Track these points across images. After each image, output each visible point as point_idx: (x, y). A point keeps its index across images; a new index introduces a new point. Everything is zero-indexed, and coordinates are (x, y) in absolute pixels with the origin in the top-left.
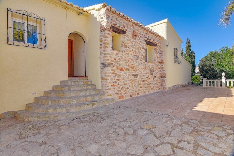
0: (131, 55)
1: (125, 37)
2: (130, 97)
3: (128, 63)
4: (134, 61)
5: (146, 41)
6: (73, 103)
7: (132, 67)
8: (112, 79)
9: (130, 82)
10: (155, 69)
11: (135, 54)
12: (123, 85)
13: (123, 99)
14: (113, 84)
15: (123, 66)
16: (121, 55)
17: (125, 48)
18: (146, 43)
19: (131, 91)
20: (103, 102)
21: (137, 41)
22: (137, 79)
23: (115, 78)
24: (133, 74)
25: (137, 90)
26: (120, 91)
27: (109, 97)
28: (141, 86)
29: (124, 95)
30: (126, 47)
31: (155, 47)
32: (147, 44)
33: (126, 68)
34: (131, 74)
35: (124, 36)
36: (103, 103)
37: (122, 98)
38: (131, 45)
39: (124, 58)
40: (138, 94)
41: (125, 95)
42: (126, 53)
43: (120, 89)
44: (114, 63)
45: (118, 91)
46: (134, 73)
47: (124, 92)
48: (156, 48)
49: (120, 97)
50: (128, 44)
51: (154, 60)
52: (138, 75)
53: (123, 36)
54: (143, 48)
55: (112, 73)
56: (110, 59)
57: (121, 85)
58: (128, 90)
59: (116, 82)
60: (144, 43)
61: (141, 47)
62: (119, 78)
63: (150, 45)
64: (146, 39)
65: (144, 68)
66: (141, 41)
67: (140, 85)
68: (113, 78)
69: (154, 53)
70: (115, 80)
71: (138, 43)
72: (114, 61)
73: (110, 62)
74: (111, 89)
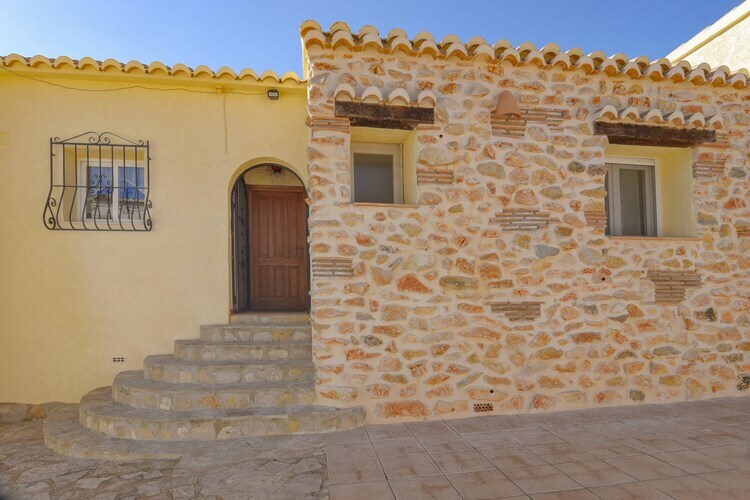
0: (480, 215)
1: (435, 134)
2: (471, 413)
3: (462, 253)
4: (508, 238)
5: (600, 127)
6: (162, 407)
7: (489, 272)
8: (346, 328)
9: (472, 342)
10: (705, 274)
11: (513, 205)
12: (419, 353)
13: (421, 419)
14: (350, 347)
15: (419, 269)
16: (413, 221)
17: (435, 186)
18: (605, 137)
19: (480, 383)
20: (274, 420)
21: (528, 139)
22: (531, 328)
23: (370, 324)
24: (495, 300)
25: (533, 379)
26: (402, 379)
27: (330, 403)
28: (563, 362)
29: (430, 403)
30: (448, 177)
31: (702, 150)
32: (612, 140)
33: (443, 273)
34: (480, 303)
35: (429, 133)
36: (273, 424)
37: (405, 412)
38: (479, 167)
39: (429, 229)
40: (537, 402)
41: (436, 399)
42: (445, 205)
43: (405, 372)
44: (356, 260)
45: (387, 377)
46: (506, 296)
47: (425, 388)
48: (715, 152)
49: (394, 409)
50: (462, 164)
51: (694, 219)
52: (543, 308)
53: (421, 133)
54: (577, 168)
55: (350, 302)
56: (334, 243)
57: (408, 355)
58: (455, 379)
59: (371, 341)
60: (585, 144)
61: (566, 163)
62: (390, 324)
63: (644, 142)
64: (600, 117)
65: (586, 271)
66: (567, 133)
67: (557, 355)
68: (359, 322)
69: (694, 182)
70: (368, 332)
71: (543, 145)
72: (361, 248)
73: (333, 254)
74: (339, 370)
